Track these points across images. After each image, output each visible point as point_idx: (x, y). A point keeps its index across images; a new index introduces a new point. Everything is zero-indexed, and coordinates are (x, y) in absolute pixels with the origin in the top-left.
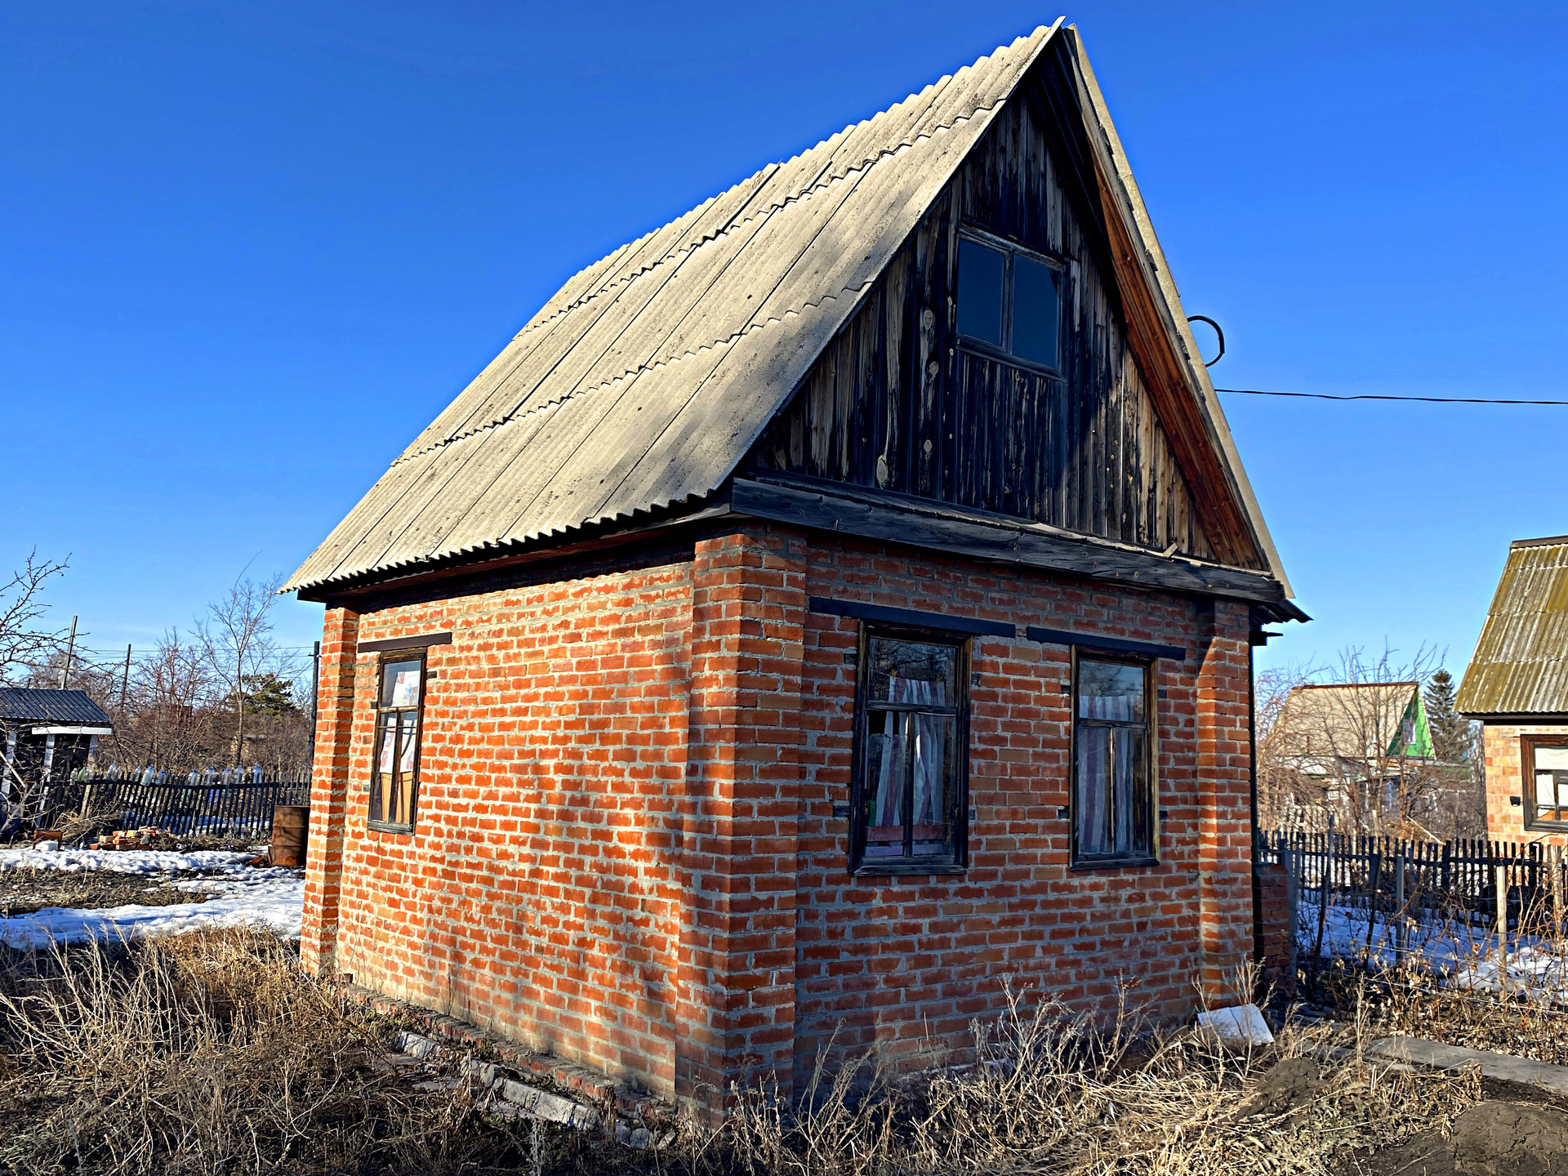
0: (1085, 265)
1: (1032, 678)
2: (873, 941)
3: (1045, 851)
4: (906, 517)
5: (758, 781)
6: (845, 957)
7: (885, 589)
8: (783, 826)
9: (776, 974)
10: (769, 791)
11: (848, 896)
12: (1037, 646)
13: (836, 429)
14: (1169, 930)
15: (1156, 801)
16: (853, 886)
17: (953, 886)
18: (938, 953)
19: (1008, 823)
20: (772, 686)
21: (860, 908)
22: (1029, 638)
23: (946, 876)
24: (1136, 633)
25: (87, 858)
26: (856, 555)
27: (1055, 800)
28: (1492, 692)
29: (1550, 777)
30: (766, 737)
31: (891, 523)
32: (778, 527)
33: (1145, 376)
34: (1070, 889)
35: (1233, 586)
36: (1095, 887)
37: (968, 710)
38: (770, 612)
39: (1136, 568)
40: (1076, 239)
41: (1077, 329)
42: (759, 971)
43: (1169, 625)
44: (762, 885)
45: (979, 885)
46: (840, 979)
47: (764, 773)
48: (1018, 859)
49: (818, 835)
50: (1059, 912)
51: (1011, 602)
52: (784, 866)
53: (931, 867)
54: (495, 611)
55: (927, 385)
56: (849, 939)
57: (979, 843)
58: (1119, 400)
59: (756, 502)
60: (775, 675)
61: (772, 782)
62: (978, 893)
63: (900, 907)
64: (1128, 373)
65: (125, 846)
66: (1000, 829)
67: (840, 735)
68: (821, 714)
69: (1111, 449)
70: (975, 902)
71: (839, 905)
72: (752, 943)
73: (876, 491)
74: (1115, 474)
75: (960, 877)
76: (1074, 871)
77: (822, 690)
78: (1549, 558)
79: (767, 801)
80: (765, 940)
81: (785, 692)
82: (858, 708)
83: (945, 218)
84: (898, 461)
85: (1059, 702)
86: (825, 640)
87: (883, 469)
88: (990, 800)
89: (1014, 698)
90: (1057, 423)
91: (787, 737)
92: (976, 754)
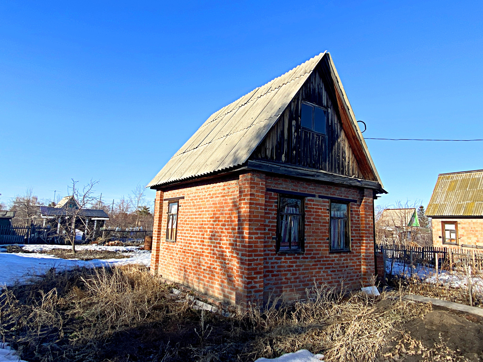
0: (332, 109)
1: (320, 207)
2: (282, 269)
3: (323, 248)
4: (289, 169)
5: (254, 231)
6: (275, 273)
7: (284, 186)
8: (260, 242)
9: (259, 276)
10: (257, 234)
11: (276, 258)
12: (321, 199)
13: (272, 149)
14: (354, 268)
15: (350, 236)
16: (277, 256)
17: (301, 256)
18: (298, 272)
19: (314, 241)
20: (257, 209)
21: (279, 261)
22: (319, 197)
23: (299, 254)
24: (345, 196)
25: (103, 248)
26: (277, 178)
27: (326, 236)
28: (434, 211)
29: (449, 231)
30: (256, 221)
31: (286, 170)
32: (259, 172)
33: (347, 135)
34: (329, 257)
35: (369, 185)
36: (335, 257)
37: (304, 214)
38: (257, 191)
39: (345, 181)
40: (330, 103)
41: (330, 124)
42: (255, 276)
43: (353, 194)
44: (256, 255)
45: (307, 256)
46: (274, 278)
47: (256, 229)
48: (317, 250)
49: (268, 244)
50: (327, 263)
51: (314, 189)
52: (261, 251)
53: (296, 252)
54: (194, 191)
55: (294, 138)
56: (276, 269)
57: (307, 246)
58: (340, 141)
59: (254, 166)
60: (258, 206)
61: (258, 231)
62: (307, 258)
63: (288, 261)
64: (343, 135)
65: (112, 245)
66: (312, 243)
67: (274, 220)
68: (269, 216)
69: (339, 152)
70: (306, 260)
71: (274, 261)
72: (253, 269)
73: (282, 163)
74: (339, 159)
75: (303, 254)
76: (330, 253)
77: (269, 210)
78: (448, 178)
79: (257, 236)
80: (256, 268)
81: (260, 211)
82: (278, 214)
83: (298, 99)
84: (287, 156)
85: (326, 213)
86: (270, 198)
87: (283, 158)
88: (310, 236)
89: (315, 212)
90: (325, 147)
91: (261, 221)
92: (306, 225)
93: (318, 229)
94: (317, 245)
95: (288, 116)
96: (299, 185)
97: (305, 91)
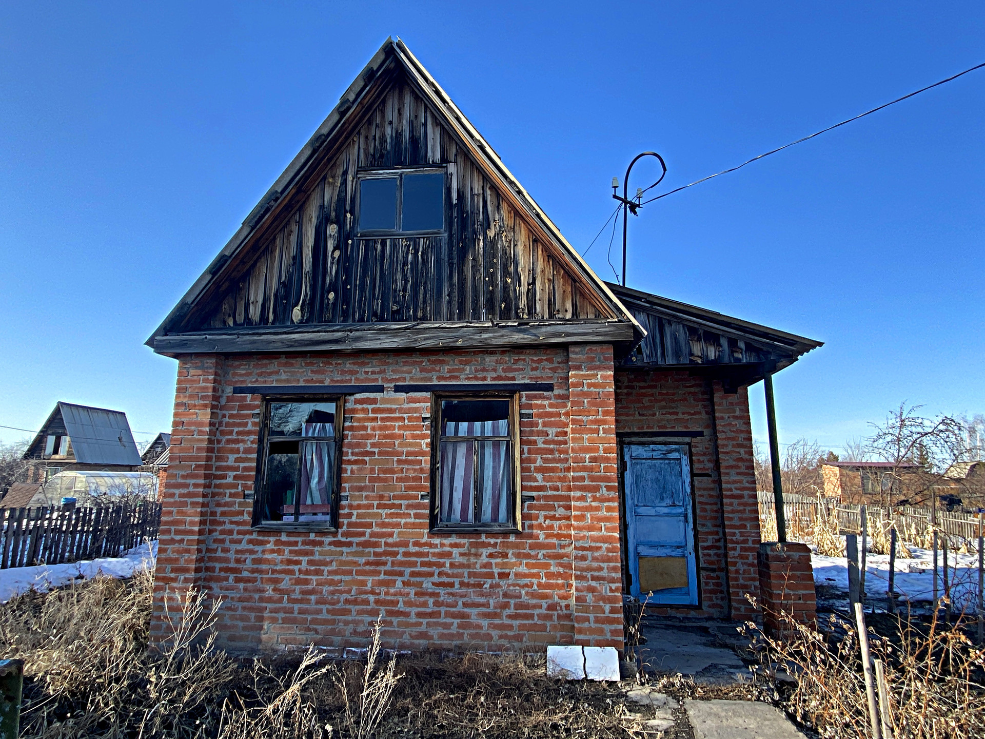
0: (460, 164)
1: (397, 415)
2: (264, 567)
3: (408, 520)
5: (180, 480)
6: (245, 574)
7: (283, 377)
8: (194, 503)
9: (182, 578)
10: (186, 486)
11: (250, 542)
12: (403, 395)
13: (266, 300)
15: (518, 489)
16: (254, 536)
17: (327, 539)
18: (314, 578)
19: (376, 503)
20: (192, 433)
21: (259, 548)
22: (395, 391)
23: (322, 533)
24: (499, 378)
30: (185, 459)
34: (431, 545)
36: (456, 545)
37: (343, 437)
41: (455, 202)
42: (173, 575)
43: (533, 369)
44: (177, 532)
45: (349, 539)
46: (241, 586)
48: (384, 525)
50: (419, 560)
51: (383, 372)
52: (192, 523)
55: (332, 263)
56: (249, 564)
57: (350, 515)
59: (168, 346)
61: (188, 481)
62: (350, 544)
63: (287, 550)
64: (503, 215)
66: (371, 507)
67: (249, 456)
69: (490, 264)
70: (345, 549)
71: (244, 546)
72: (169, 560)
73: (292, 326)
74: (492, 282)
75: (335, 534)
76: (432, 534)
77: (239, 433)
80: (177, 560)
81: (198, 436)
82: (261, 441)
83: (345, 173)
84: (309, 306)
85: (420, 428)
86: (242, 407)
87: (297, 313)
88: (361, 489)
89: (381, 428)
90: (438, 261)
91: (198, 458)
92: (349, 462)
93: (392, 471)
94: (384, 512)
95: (314, 221)
96: (331, 368)
97: (366, 150)
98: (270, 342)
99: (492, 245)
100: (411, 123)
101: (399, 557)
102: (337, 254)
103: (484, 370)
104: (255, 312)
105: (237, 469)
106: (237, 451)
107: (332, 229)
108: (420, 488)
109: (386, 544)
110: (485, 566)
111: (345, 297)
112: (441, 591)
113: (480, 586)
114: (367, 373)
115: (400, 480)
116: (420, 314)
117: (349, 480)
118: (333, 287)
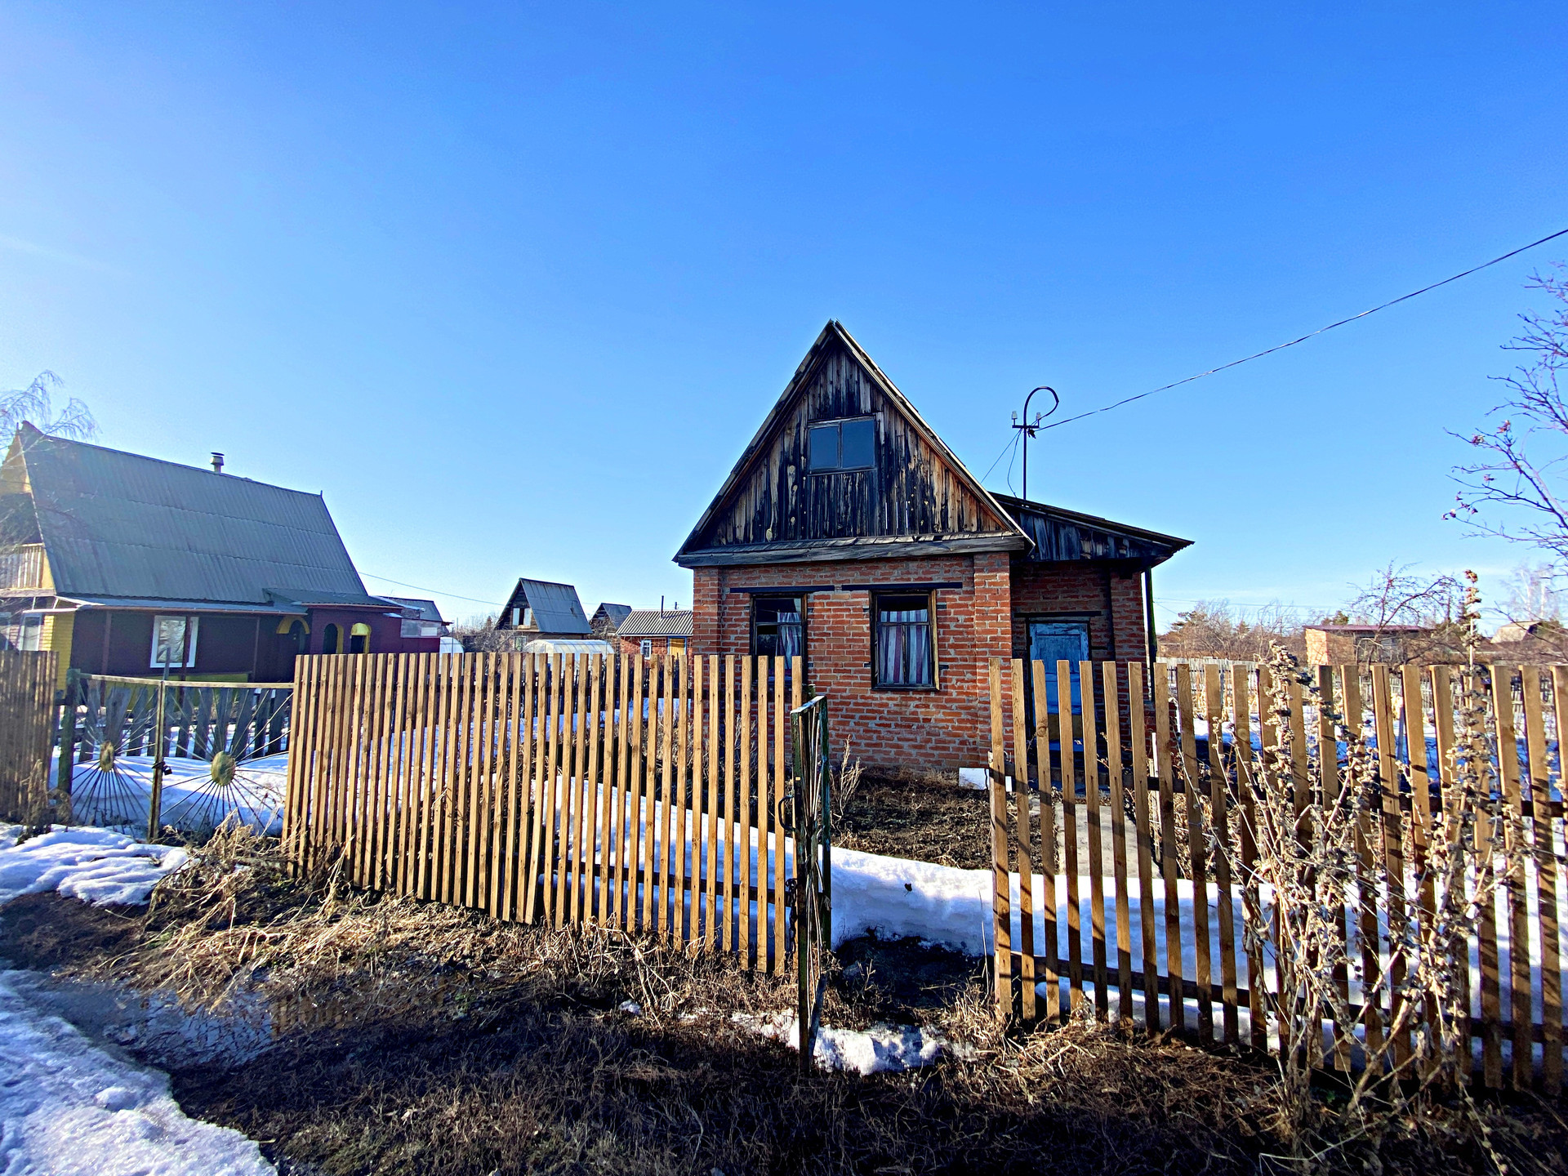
0: (883, 412)
1: (844, 607)
3: (856, 681)
12: (848, 592)
13: (747, 525)
15: (937, 660)
19: (832, 669)
22: (843, 590)
24: (918, 579)
34: (873, 698)
36: (891, 699)
37: (807, 623)
40: (880, 402)
41: (883, 442)
43: (945, 572)
48: (839, 684)
50: (865, 708)
51: (833, 576)
55: (792, 495)
60: (707, 617)
66: (827, 671)
67: (744, 636)
69: (911, 491)
73: (765, 544)
74: (915, 503)
76: (875, 691)
81: (711, 622)
82: (751, 626)
83: (799, 425)
84: (777, 529)
85: (863, 616)
86: (736, 602)
87: (769, 534)
88: (822, 659)
89: (834, 616)
90: (871, 490)
91: (711, 637)
92: (813, 640)
93: (843, 647)
94: (839, 675)
95: (778, 463)
96: (796, 573)
97: (814, 406)
98: (753, 558)
99: (912, 475)
100: (847, 381)
101: (851, 706)
102: (795, 488)
103: (908, 573)
104: (740, 534)
105: (736, 644)
106: (736, 632)
107: (791, 469)
108: (864, 659)
109: (842, 697)
110: (913, 713)
111: (803, 520)
112: (881, 729)
113: (910, 727)
114: (821, 577)
115: (848, 653)
116: (858, 531)
117: (813, 652)
118: (794, 513)
